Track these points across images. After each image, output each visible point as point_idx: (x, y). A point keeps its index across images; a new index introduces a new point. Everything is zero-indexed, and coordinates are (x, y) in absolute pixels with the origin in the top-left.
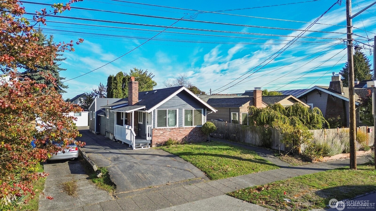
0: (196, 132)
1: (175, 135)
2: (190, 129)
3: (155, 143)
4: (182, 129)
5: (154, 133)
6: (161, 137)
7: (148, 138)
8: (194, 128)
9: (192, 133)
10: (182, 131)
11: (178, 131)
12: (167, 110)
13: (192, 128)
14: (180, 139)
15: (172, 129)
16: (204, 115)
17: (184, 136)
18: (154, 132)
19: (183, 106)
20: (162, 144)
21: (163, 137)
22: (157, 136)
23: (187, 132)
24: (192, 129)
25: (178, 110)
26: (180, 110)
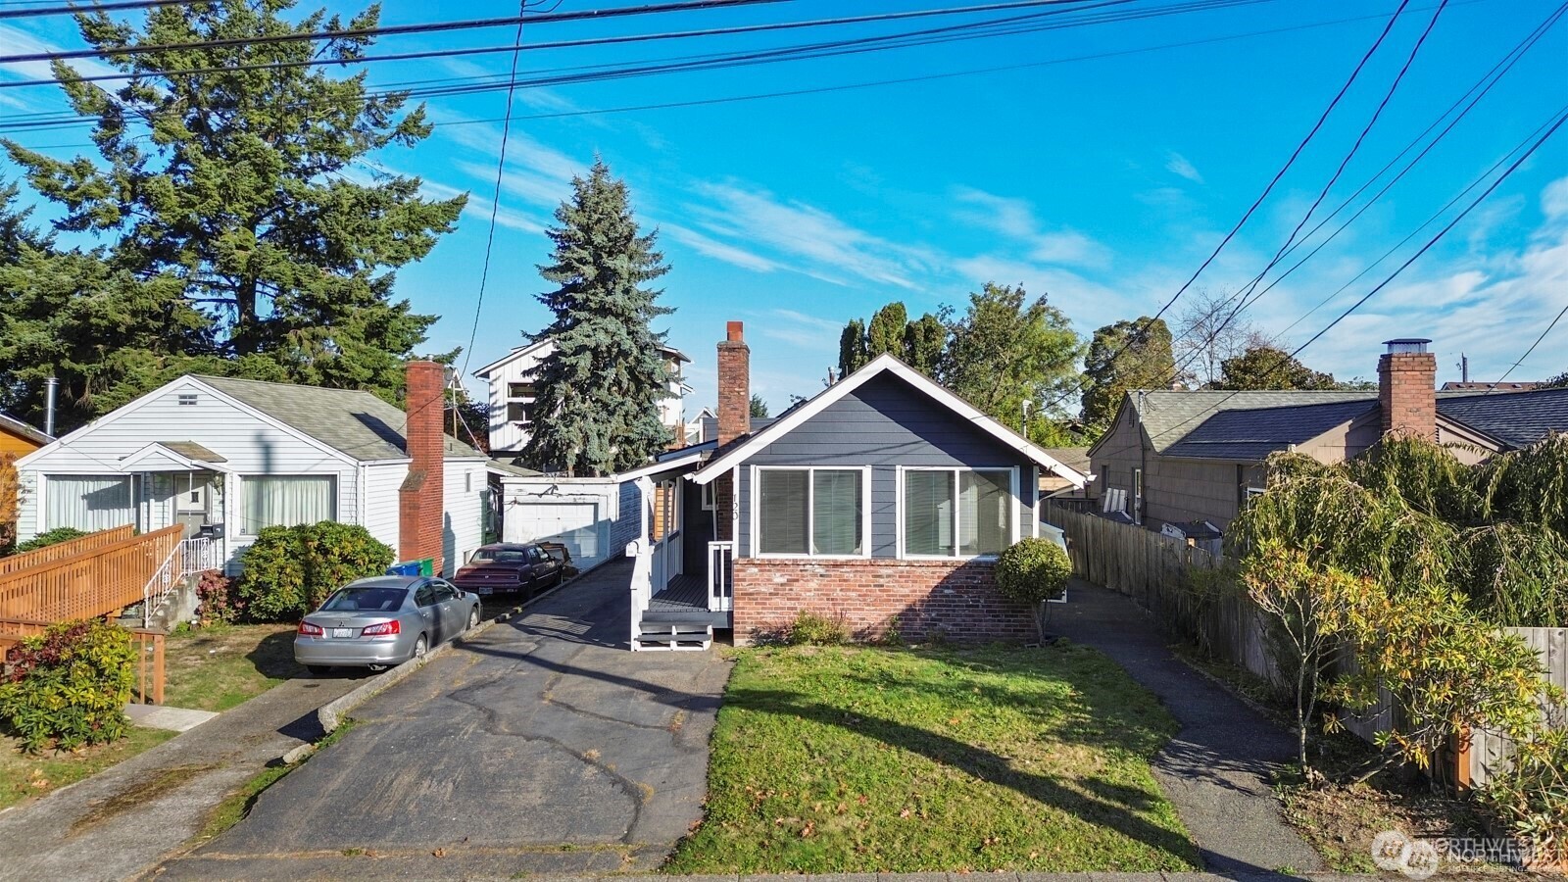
0: (973, 587)
1: (853, 594)
2: (938, 569)
3: (749, 628)
4: (889, 571)
5: (744, 580)
6: (776, 601)
7: (714, 603)
8: (959, 569)
9: (946, 591)
10: (888, 576)
11: (866, 579)
12: (807, 471)
13: (945, 565)
14: (874, 616)
15: (836, 565)
16: (1027, 501)
17: (901, 607)
18: (741, 575)
19: (897, 451)
20: (785, 637)
21: (789, 604)
22: (758, 593)
23: (917, 587)
24: (949, 569)
25: (867, 473)
26: (884, 471)
